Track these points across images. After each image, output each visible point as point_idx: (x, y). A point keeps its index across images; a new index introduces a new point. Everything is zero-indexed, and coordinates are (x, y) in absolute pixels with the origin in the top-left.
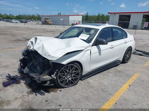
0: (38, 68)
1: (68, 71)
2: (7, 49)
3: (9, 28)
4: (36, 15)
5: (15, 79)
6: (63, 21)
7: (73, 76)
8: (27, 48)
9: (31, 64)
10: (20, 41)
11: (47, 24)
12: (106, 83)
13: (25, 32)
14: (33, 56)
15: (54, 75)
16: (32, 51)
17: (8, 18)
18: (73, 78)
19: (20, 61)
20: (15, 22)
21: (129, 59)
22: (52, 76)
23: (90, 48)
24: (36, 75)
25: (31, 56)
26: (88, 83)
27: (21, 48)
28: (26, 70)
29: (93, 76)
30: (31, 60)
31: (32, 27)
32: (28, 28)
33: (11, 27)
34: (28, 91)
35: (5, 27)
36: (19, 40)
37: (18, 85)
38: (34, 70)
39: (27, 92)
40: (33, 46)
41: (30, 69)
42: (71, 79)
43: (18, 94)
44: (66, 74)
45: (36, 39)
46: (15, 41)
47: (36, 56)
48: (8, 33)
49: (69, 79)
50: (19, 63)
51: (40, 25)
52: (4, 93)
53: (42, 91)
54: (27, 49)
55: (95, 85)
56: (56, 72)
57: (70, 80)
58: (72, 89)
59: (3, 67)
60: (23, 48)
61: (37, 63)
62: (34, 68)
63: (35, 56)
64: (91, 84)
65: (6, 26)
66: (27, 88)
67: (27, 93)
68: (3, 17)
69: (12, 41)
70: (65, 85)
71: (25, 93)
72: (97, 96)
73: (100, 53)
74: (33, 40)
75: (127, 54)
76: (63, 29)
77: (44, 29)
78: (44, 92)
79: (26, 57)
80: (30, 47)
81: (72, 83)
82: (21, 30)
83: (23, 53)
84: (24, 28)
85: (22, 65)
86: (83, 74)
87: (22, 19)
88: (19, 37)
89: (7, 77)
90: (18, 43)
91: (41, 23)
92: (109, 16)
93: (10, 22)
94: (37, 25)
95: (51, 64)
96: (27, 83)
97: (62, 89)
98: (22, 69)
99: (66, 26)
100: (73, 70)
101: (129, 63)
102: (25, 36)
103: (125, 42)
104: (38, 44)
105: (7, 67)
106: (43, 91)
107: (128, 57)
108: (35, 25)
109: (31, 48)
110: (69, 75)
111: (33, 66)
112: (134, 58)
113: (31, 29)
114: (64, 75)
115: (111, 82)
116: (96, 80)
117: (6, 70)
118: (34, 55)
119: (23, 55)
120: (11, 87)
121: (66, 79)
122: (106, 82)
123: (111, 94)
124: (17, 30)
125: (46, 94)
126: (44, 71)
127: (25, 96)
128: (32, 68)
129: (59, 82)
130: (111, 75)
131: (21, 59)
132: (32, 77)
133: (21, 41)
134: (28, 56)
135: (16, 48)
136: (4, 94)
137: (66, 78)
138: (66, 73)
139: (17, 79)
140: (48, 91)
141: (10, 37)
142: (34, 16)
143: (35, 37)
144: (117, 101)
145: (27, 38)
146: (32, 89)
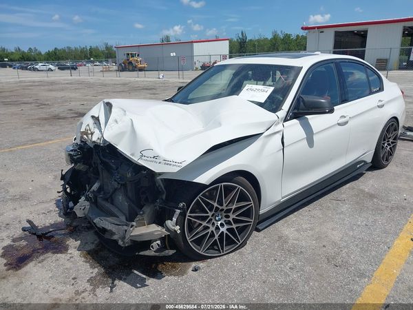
0: (120, 198)
1: (216, 205)
2: (23, 145)
3: (27, 86)
4: (102, 48)
5: (49, 238)
6: (178, 57)
7: (233, 219)
8: (82, 137)
9: (95, 187)
10: (59, 119)
11: (133, 71)
12: (336, 236)
13: (73, 95)
14: (102, 162)
15: (174, 219)
16: (97, 146)
17: (26, 60)
18: (234, 226)
19: (63, 178)
20: (44, 68)
21: (391, 155)
22: (169, 223)
23: (280, 127)
24: (116, 222)
25: (94, 163)
26: (280, 238)
27: (65, 140)
28: (82, 207)
29: (291, 216)
30: (97, 173)
31: (91, 79)
32: (81, 83)
33: (34, 82)
34: (94, 275)
35: (16, 83)
36: (57, 118)
37: (59, 255)
38: (108, 205)
39: (90, 281)
40: (101, 131)
41: (94, 202)
42: (227, 229)
43: (60, 288)
44: (210, 214)
45: (109, 106)
46: (46, 119)
47: (112, 163)
48: (25, 100)
49: (222, 229)
50: (59, 184)
51: (115, 73)
52: (16, 285)
53: (136, 272)
54: (82, 142)
55: (304, 244)
56: (178, 211)
57: (223, 232)
58: (232, 261)
59: (14, 199)
60: (69, 140)
61: (116, 185)
62: (106, 200)
63: (107, 161)
64: (290, 242)
65: (20, 82)
66: (88, 264)
67: (88, 281)
68: (12, 57)
69: (39, 122)
70: (208, 249)
71: (83, 284)
72: (316, 284)
73: (310, 142)
74: (98, 110)
75: (384, 140)
76: (177, 80)
77: (124, 84)
78: (144, 276)
79: (80, 167)
80: (92, 134)
81: (230, 242)
82: (63, 90)
83: (70, 155)
84: (71, 84)
85: (68, 190)
86: (261, 212)
87: (63, 59)
88: (56, 110)
89: (24, 229)
90: (56, 125)
91: (115, 68)
92: (305, 38)
93: (30, 69)
94: (106, 74)
95: (159, 186)
96: (89, 249)
97: (201, 264)
98: (71, 204)
99: (186, 73)
100: (232, 202)
101: (392, 168)
102: (73, 105)
103: (380, 104)
104: (116, 122)
105: (24, 198)
106: (140, 274)
107: (388, 148)
108: (101, 74)
109: (95, 138)
110: (220, 217)
111: (102, 193)
112: (404, 153)
113: (89, 85)
114: (204, 219)
115: (353, 230)
116: (305, 226)
117: (23, 209)
118: (104, 159)
119: (72, 159)
120: (40, 265)
121: (210, 231)
122: (334, 233)
123: (362, 275)
124: (51, 90)
125: (151, 281)
126: (141, 207)
127: (83, 294)
128: (99, 200)
129: (189, 241)
130: (345, 208)
131: (64, 173)
132: (104, 230)
133: (64, 118)
134: (86, 164)
135: (51, 140)
136: (15, 289)
137: (212, 229)
138: (211, 210)
139: (57, 237)
140: (155, 274)
141: (31, 109)
142: (97, 49)
143: (106, 101)
144: (388, 296)
145: (80, 111)
146: (104, 267)
